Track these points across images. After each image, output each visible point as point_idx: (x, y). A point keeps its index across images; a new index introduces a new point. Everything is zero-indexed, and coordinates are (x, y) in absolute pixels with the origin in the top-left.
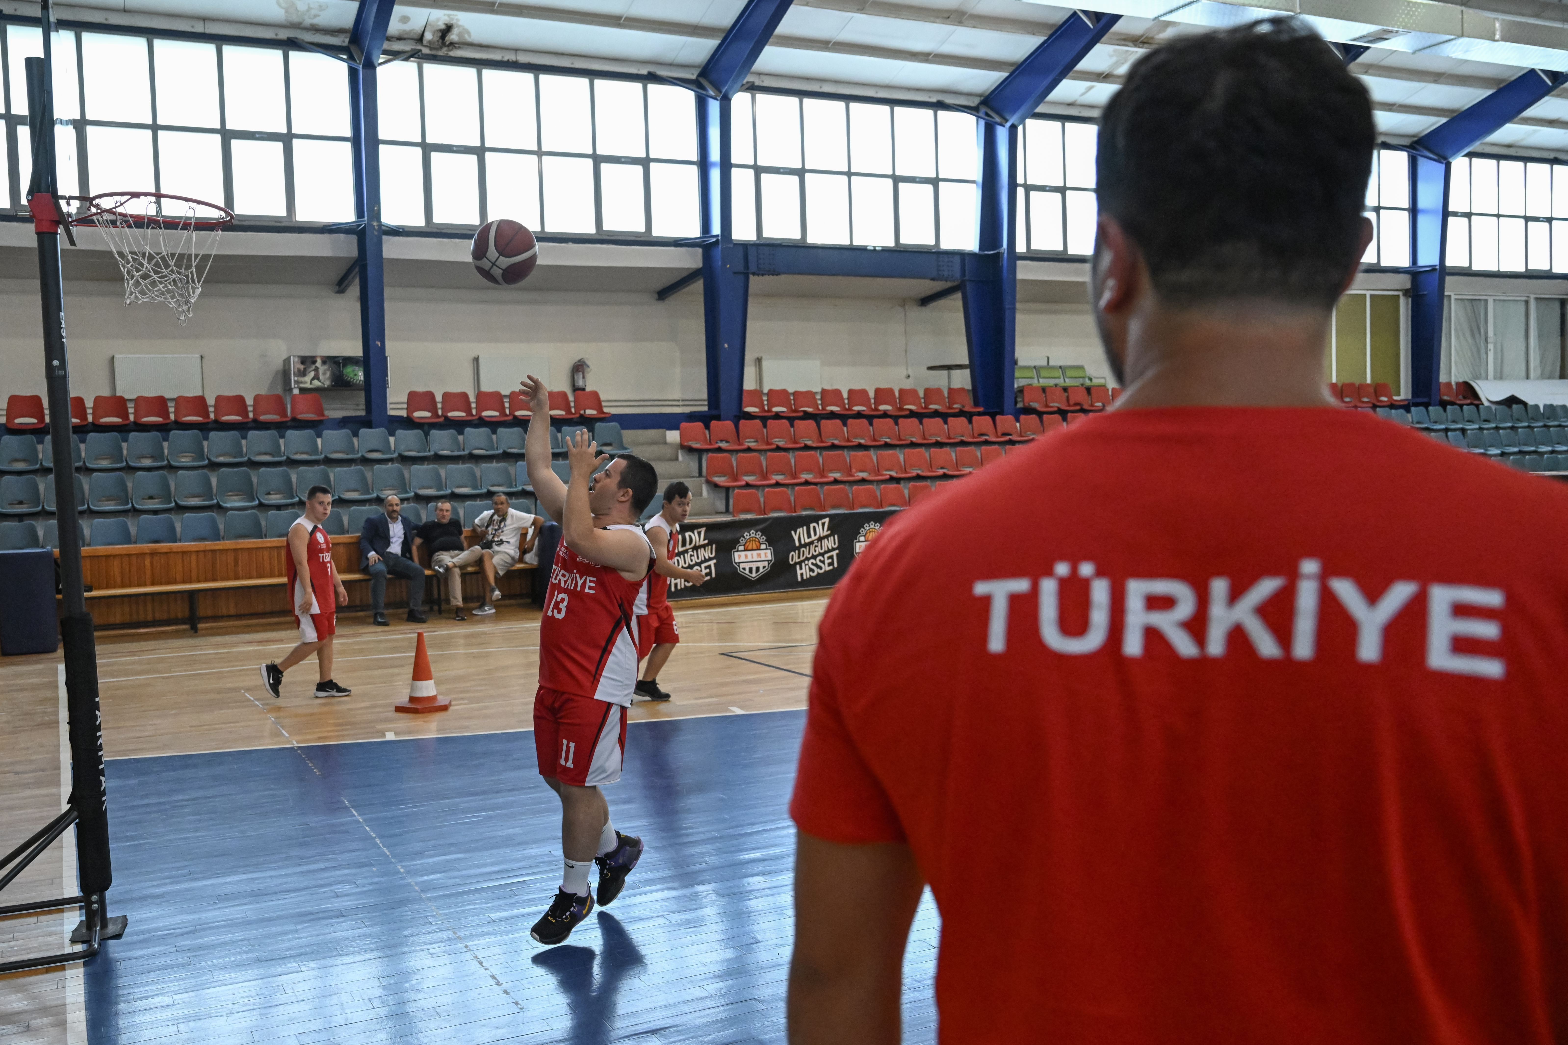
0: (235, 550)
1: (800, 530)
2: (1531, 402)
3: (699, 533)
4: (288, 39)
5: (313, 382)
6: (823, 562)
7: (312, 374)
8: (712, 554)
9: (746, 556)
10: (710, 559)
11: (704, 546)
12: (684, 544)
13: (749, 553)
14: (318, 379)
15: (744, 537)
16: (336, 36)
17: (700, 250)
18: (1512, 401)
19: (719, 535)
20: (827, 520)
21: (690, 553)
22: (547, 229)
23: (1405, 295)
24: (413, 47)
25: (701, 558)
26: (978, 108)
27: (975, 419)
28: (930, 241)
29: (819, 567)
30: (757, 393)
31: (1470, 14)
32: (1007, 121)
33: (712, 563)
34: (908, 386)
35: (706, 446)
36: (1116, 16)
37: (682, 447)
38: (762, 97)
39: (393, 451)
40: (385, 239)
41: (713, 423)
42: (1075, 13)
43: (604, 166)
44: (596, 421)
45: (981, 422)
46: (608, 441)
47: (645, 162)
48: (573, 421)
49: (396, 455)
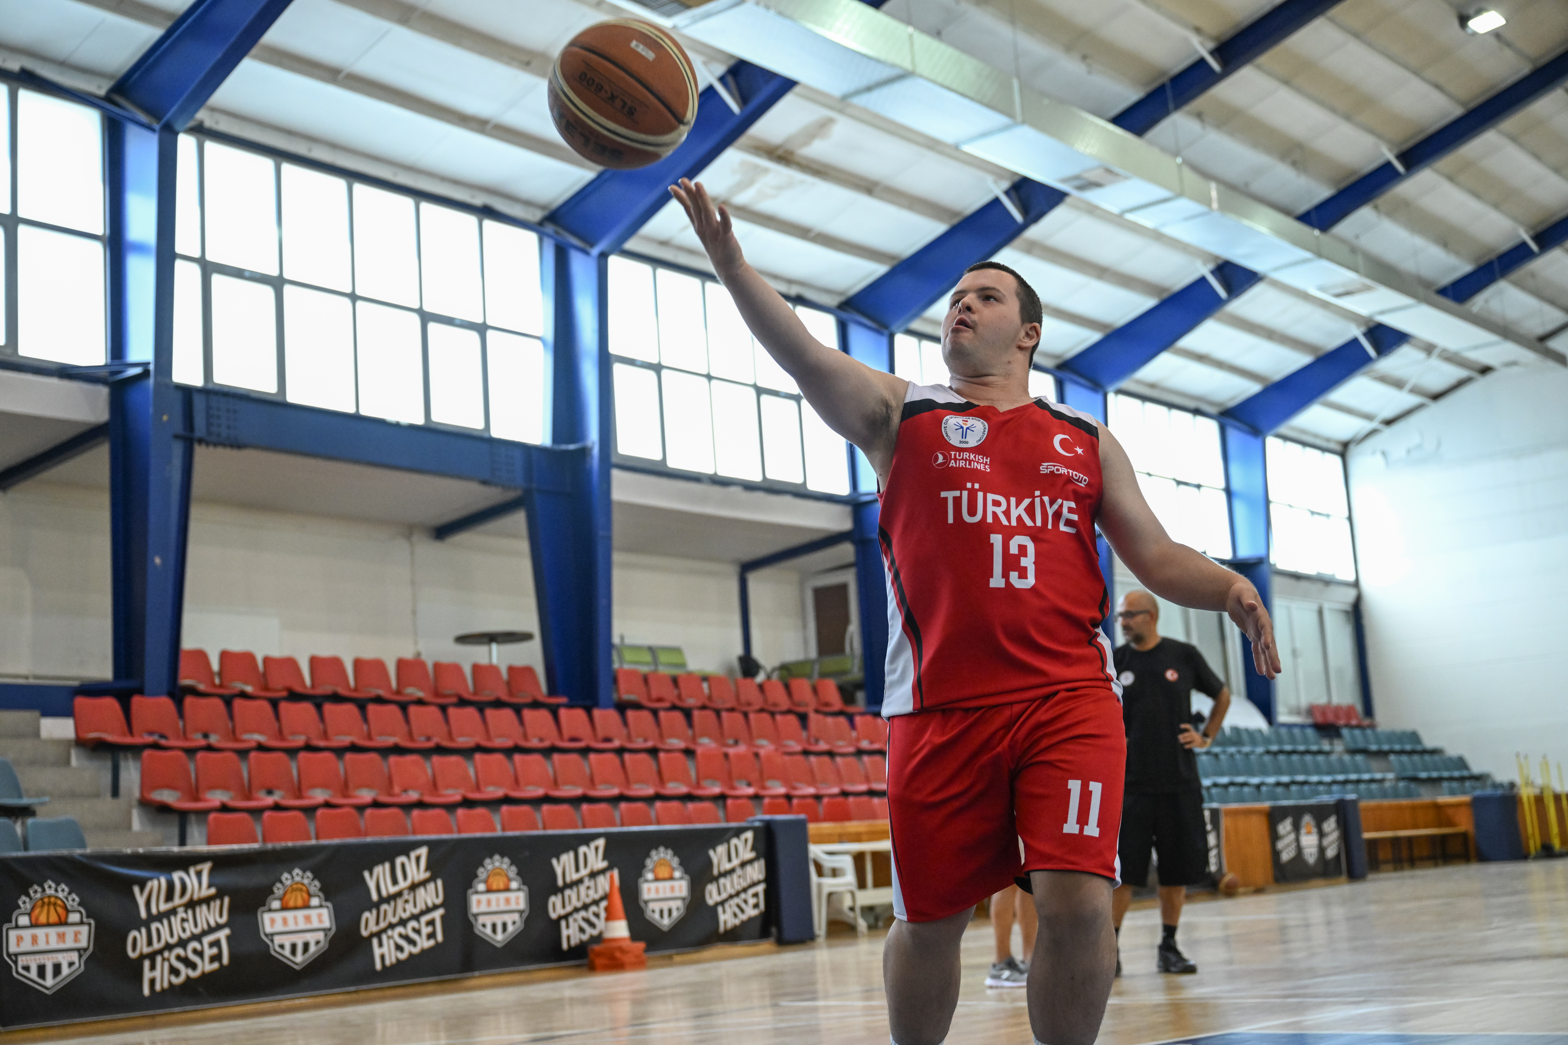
1: (378, 870)
3: (199, 874)
6: (418, 931)
8: (221, 915)
9: (285, 921)
10: (219, 927)
11: (207, 901)
12: (169, 897)
13: (289, 915)
15: (281, 882)
17: (104, 390)
19: (234, 878)
20: (423, 851)
21: (181, 914)
25: (202, 925)
26: (541, 223)
27: (563, 713)
28: (476, 423)
29: (412, 942)
30: (200, 656)
31: (1187, 173)
32: (592, 245)
33: (222, 935)
34: (445, 659)
35: (128, 740)
36: (787, 85)
37: (80, 743)
38: (210, 146)
41: (135, 699)
42: (713, 85)
45: (572, 718)
47: (10, 224)
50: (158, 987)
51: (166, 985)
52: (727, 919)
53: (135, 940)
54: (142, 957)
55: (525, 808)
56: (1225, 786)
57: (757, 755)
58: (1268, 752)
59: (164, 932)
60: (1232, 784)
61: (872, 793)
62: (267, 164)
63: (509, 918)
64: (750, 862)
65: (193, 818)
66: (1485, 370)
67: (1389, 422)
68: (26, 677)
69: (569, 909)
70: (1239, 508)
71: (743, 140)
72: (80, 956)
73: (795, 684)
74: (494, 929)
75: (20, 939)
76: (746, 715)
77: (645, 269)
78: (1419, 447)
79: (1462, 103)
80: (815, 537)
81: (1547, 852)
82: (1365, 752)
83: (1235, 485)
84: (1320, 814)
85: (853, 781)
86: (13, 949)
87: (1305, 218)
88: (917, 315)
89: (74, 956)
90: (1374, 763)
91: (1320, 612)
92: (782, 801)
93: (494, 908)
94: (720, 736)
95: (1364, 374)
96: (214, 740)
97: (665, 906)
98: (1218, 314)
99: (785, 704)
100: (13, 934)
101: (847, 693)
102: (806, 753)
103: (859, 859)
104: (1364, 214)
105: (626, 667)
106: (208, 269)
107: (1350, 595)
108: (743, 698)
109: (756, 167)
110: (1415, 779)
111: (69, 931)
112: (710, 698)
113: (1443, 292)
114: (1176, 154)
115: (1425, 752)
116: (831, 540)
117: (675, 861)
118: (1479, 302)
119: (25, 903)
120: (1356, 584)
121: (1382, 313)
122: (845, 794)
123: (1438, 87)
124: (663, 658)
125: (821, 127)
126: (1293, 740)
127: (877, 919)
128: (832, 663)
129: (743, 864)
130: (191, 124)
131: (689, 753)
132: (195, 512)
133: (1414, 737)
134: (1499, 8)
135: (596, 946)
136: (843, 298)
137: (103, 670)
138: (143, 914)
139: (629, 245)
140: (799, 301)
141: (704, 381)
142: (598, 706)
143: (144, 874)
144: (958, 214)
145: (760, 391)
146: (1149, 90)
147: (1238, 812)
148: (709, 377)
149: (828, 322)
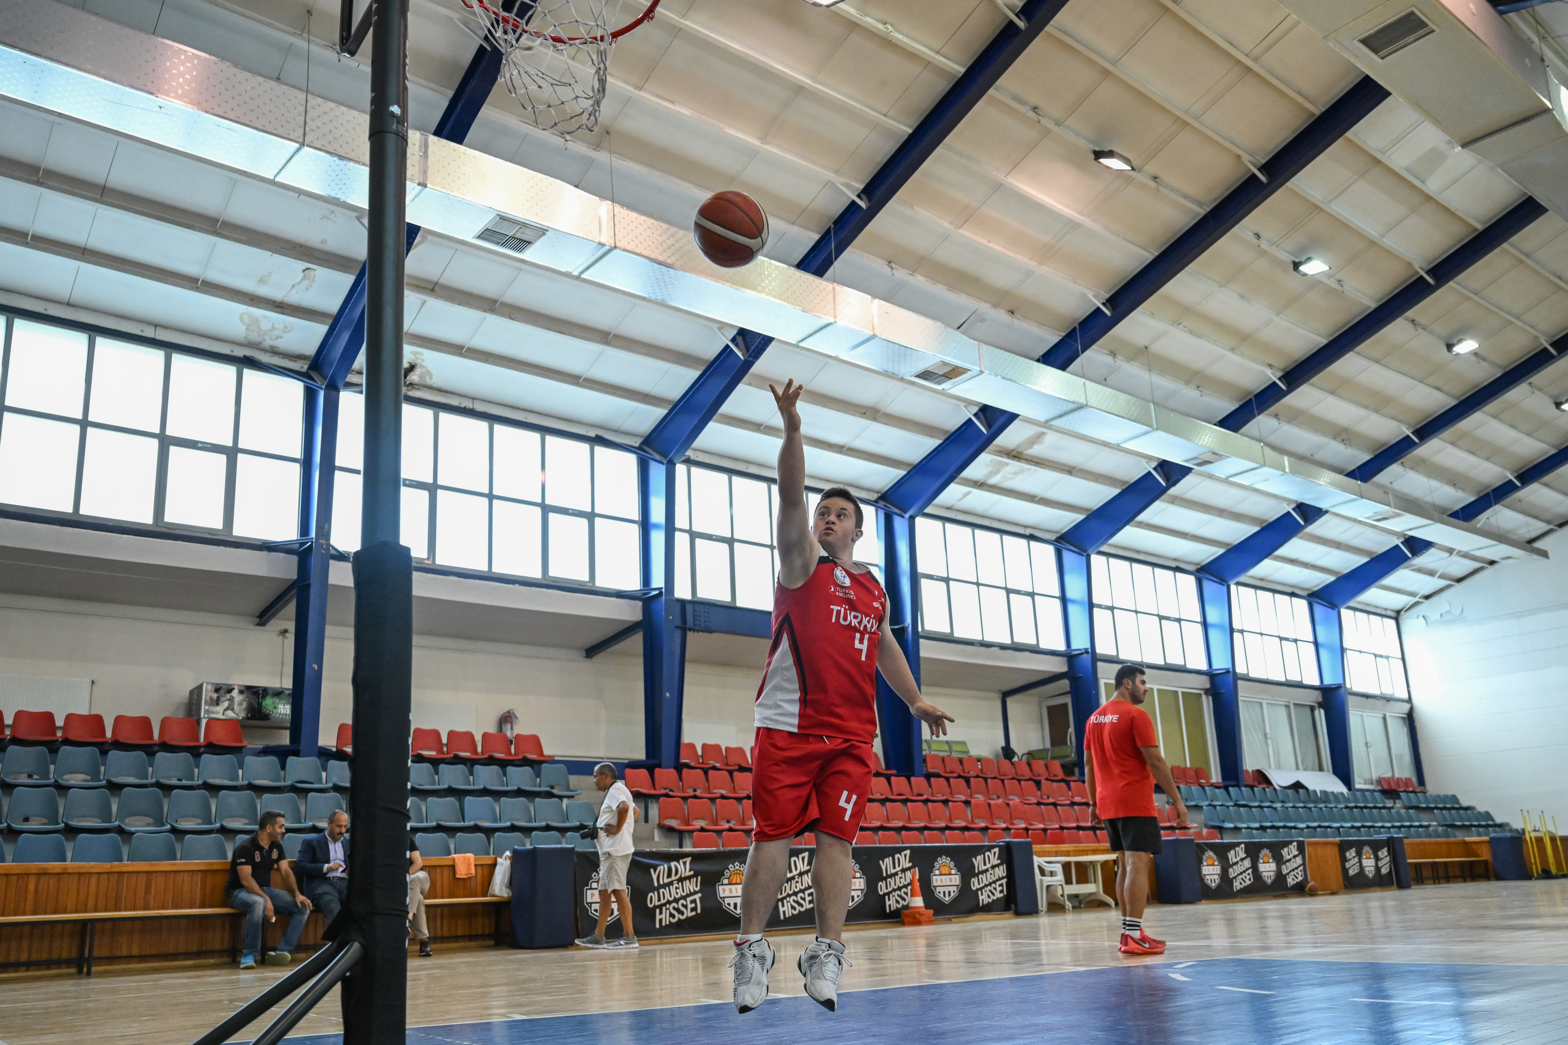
0: (147, 872)
2: (1311, 788)
3: (685, 863)
4: (245, 357)
5: (226, 713)
6: (803, 899)
7: (226, 704)
8: (696, 886)
9: (731, 891)
10: (695, 893)
11: (689, 878)
12: (669, 876)
13: (732, 887)
14: (233, 710)
15: (728, 869)
16: (295, 361)
17: (640, 604)
18: (1297, 786)
19: (702, 866)
20: (806, 854)
21: (676, 885)
22: (494, 570)
23: (1206, 694)
25: (687, 891)
26: (876, 501)
27: (893, 779)
29: (801, 905)
30: (692, 746)
31: (1267, 450)
32: (905, 513)
33: (697, 897)
35: (653, 792)
36: (1013, 417)
38: (694, 470)
39: (324, 782)
40: (332, 562)
41: (657, 770)
42: (970, 419)
43: (552, 516)
44: (541, 763)
45: (899, 783)
46: (553, 783)
47: (591, 517)
48: (516, 762)
49: (330, 785)
50: (664, 924)
51: (668, 923)
52: (984, 898)
53: (651, 897)
54: (655, 907)
55: (870, 833)
57: (1008, 804)
58: (1347, 807)
59: (667, 894)
60: (1320, 827)
61: (1079, 828)
62: (723, 477)
63: (855, 894)
64: (998, 866)
65: (686, 834)
66: (1492, 563)
67: (1427, 597)
69: (890, 889)
70: (1323, 653)
71: (990, 447)
73: (1034, 763)
75: (593, 895)
76: (1003, 781)
77: (938, 524)
78: (1449, 612)
79: (1454, 397)
80: (1046, 676)
81: (1547, 875)
82: (1417, 808)
83: (1320, 639)
84: (1376, 846)
85: (1067, 821)
86: (589, 900)
87: (1351, 474)
88: (1103, 544)
90: (1423, 815)
91: (1384, 718)
92: (1024, 832)
94: (987, 793)
95: (1406, 568)
96: (698, 793)
97: (947, 890)
98: (1300, 535)
99: (1028, 775)
100: (589, 892)
101: (1068, 769)
102: (1039, 804)
103: (1066, 867)
104: (1395, 469)
105: (932, 753)
106: (694, 536)
107: (1406, 707)
108: (1019, 773)
109: (1001, 462)
110: (1453, 826)
112: (982, 770)
113: (1455, 515)
114: (1258, 439)
115: (1462, 808)
116: (1055, 678)
117: (952, 864)
118: (1482, 519)
119: (596, 877)
120: (1409, 700)
121: (1410, 530)
122: (1062, 828)
123: (1437, 388)
124: (955, 748)
125: (1039, 437)
126: (1365, 800)
127: (1080, 903)
128: (1060, 751)
129: (993, 867)
130: (683, 458)
131: (967, 803)
132: (688, 668)
133: (1454, 798)
134: (1473, 337)
135: (905, 911)
136: (1058, 535)
137: (640, 755)
138: (656, 884)
139: (927, 510)
140: (1032, 537)
141: (975, 587)
142: (914, 776)
143: (656, 862)
144: (1126, 482)
145: (1009, 591)
146: (1241, 403)
147: (1317, 843)
148: (978, 584)
149: (1050, 550)
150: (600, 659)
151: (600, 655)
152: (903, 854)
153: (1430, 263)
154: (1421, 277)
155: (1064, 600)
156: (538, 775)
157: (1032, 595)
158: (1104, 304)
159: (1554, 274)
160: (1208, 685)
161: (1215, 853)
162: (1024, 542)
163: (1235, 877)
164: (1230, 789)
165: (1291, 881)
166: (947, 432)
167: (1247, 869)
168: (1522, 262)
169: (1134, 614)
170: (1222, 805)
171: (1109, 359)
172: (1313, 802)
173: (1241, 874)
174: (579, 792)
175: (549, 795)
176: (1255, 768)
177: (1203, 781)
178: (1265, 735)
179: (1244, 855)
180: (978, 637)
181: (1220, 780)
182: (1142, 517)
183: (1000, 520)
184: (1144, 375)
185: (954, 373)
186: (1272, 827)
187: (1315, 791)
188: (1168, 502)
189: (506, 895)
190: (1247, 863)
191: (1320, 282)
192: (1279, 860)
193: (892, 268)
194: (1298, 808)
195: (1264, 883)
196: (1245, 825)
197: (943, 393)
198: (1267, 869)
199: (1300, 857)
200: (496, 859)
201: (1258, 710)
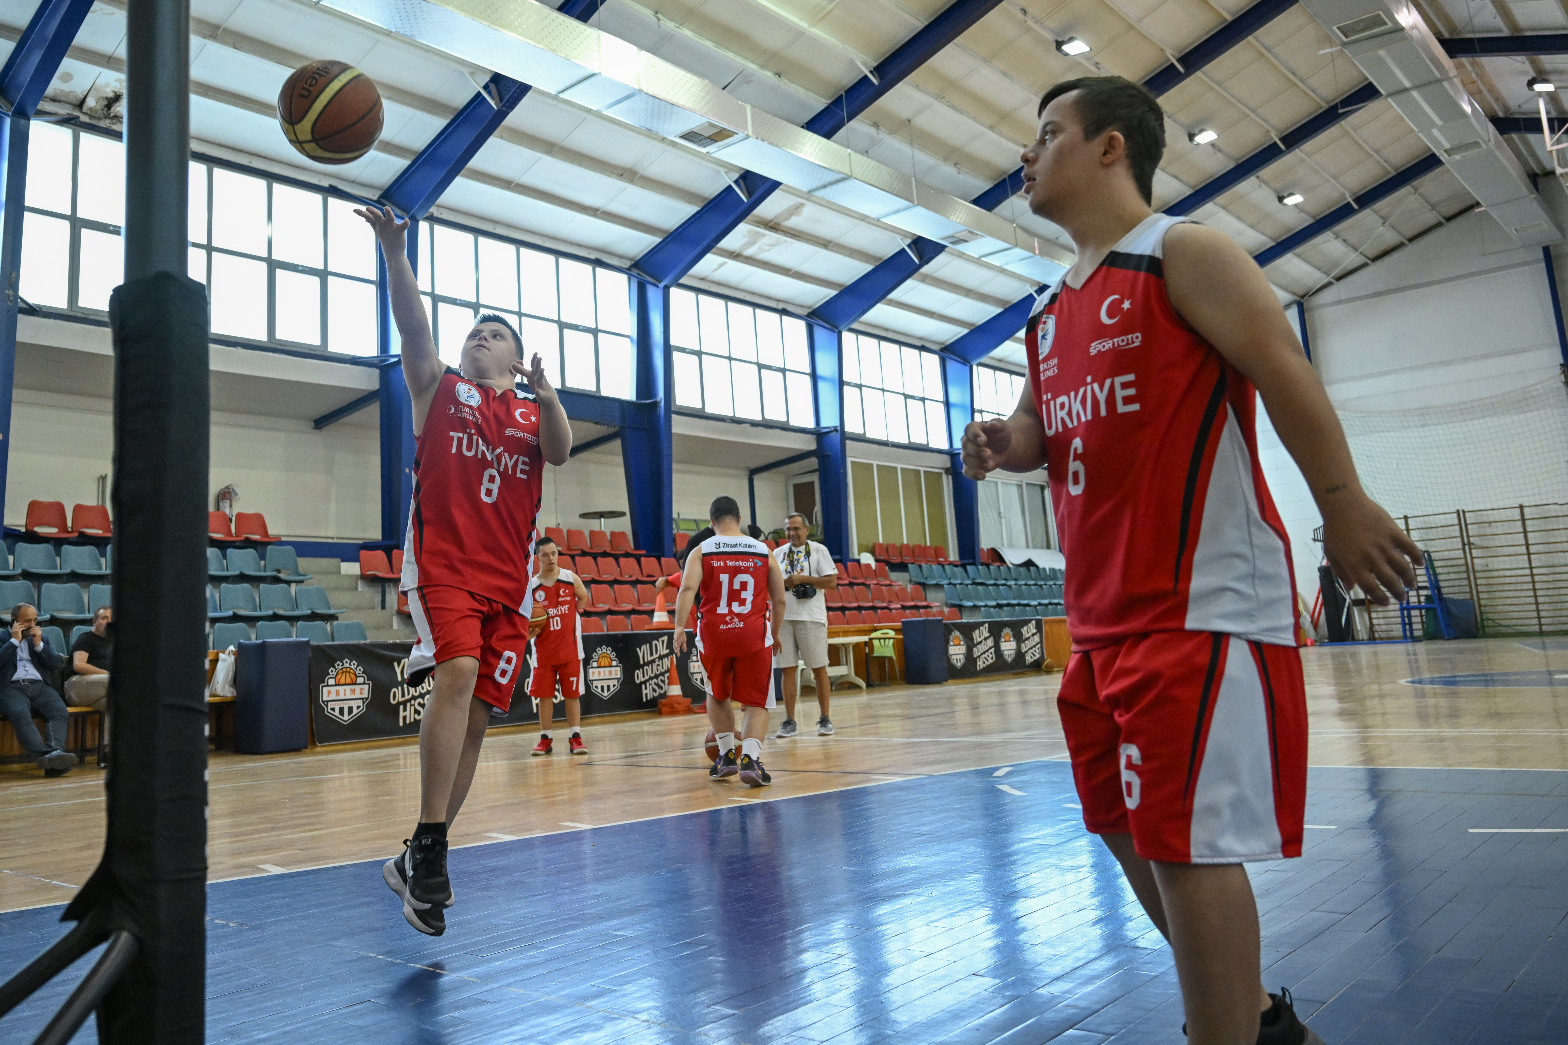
2: (1041, 565)
17: (377, 371)
18: (1029, 564)
23: (946, 473)
24: (69, 112)
26: (629, 269)
27: (643, 559)
28: (591, 387)
31: (1019, 232)
32: (660, 282)
34: (573, 528)
35: (390, 575)
36: (776, 185)
37: (363, 577)
38: (437, 228)
39: (11, 567)
40: (20, 316)
41: (395, 552)
42: (730, 187)
43: (279, 273)
44: (265, 544)
45: (650, 563)
46: (279, 567)
47: (323, 275)
48: (237, 544)
49: (19, 571)
50: (408, 722)
51: (412, 720)
53: (395, 693)
54: (399, 703)
55: (621, 617)
56: (1046, 605)
59: (412, 689)
60: (1050, 604)
62: (469, 237)
63: (611, 683)
68: (333, 538)
69: (647, 678)
71: (749, 217)
72: (364, 703)
74: (602, 690)
75: (329, 692)
77: (692, 295)
79: (1190, 186)
80: (795, 454)
86: (325, 698)
88: (855, 319)
89: (360, 703)
93: (602, 677)
100: (325, 689)
105: (681, 532)
106: (436, 299)
109: (758, 233)
111: (357, 688)
114: (1013, 222)
116: (804, 455)
119: (332, 671)
123: (1176, 177)
125: (798, 208)
130: (427, 215)
134: (1214, 129)
135: (662, 700)
136: (810, 310)
137: (376, 534)
138: (400, 679)
139: (682, 281)
140: (784, 312)
141: (727, 361)
142: (663, 556)
143: (401, 655)
144: (880, 259)
145: (761, 367)
146: (996, 182)
147: (1053, 621)
148: (730, 359)
149: (801, 325)
150: (330, 430)
151: (332, 425)
152: (660, 640)
153: (1180, 52)
154: (1172, 65)
155: (814, 376)
156: (263, 557)
157: (783, 371)
158: (871, 72)
159: (1289, 69)
160: (948, 465)
161: (961, 633)
162: (776, 316)
163: (979, 657)
164: (968, 567)
165: (1029, 659)
166: (705, 199)
167: (990, 648)
168: (1263, 55)
169: (881, 392)
170: (961, 584)
171: (872, 131)
172: (1043, 579)
173: (984, 653)
174: (310, 576)
175: (276, 580)
176: (990, 546)
177: (941, 559)
178: (1000, 513)
179: (988, 635)
180: (730, 414)
181: (957, 559)
182: (894, 295)
183: (753, 293)
184: (907, 149)
185: (719, 135)
186: (1008, 605)
187: (1044, 569)
188: (919, 280)
189: (229, 695)
190: (990, 642)
191: (1079, 63)
192: (1019, 639)
193: (659, 20)
194: (1030, 585)
195: (1005, 661)
196: (983, 604)
197: (707, 157)
198: (1008, 647)
199: (1038, 635)
200: (217, 654)
201: (994, 490)
